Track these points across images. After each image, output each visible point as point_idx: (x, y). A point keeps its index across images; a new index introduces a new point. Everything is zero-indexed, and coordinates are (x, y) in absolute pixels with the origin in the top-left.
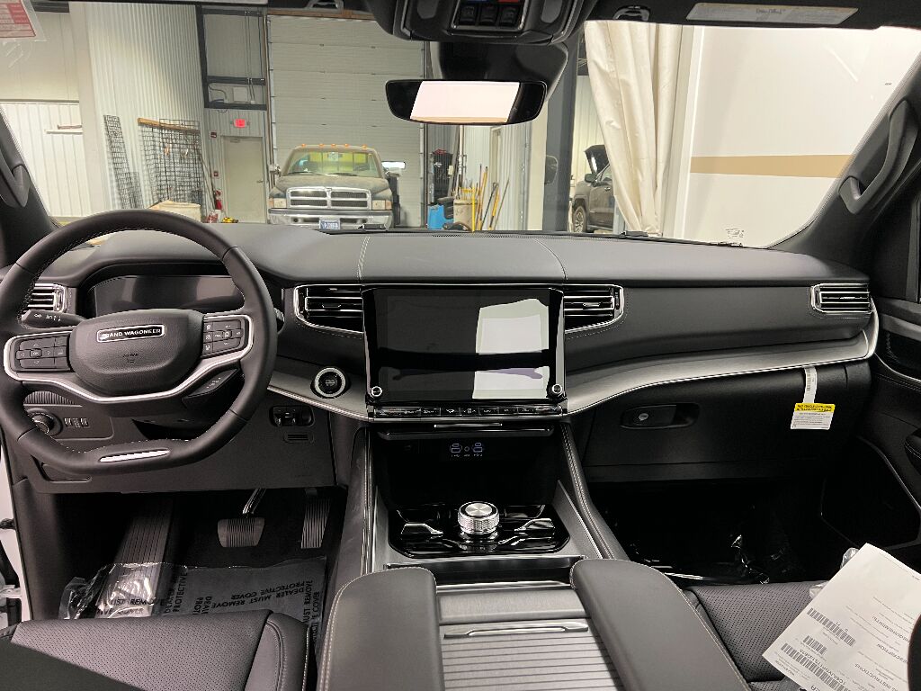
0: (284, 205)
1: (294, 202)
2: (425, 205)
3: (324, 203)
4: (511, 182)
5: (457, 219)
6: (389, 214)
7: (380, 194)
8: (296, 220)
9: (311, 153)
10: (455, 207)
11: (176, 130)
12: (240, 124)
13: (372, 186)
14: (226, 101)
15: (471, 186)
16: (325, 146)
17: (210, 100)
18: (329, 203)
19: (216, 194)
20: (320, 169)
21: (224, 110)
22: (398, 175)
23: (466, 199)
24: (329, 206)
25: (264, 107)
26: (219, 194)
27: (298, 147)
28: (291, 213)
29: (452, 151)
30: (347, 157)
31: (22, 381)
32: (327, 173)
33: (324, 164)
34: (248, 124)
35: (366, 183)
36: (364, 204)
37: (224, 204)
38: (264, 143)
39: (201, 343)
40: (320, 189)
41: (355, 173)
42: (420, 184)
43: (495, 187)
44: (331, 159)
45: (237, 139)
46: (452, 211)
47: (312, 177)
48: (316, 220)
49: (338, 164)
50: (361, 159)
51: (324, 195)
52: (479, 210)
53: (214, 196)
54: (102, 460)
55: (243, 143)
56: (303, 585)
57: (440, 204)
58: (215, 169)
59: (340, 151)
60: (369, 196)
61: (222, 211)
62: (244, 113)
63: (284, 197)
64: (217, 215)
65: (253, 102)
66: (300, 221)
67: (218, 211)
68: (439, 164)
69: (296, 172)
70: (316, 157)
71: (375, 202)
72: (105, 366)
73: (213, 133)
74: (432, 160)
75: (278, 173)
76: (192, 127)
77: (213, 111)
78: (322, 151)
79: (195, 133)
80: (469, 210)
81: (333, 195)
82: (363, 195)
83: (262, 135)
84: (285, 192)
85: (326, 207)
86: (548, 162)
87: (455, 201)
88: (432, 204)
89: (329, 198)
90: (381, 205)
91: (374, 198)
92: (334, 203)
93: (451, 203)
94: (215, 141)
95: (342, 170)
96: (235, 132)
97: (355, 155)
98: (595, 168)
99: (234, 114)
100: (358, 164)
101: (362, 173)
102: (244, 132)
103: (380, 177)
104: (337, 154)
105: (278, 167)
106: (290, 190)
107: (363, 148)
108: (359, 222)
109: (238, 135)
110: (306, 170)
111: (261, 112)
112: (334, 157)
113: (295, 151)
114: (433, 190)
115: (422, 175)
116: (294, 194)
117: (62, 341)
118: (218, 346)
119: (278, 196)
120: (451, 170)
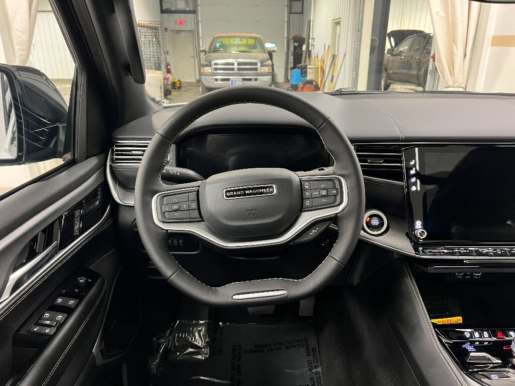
0: (210, 71)
1: (216, 69)
2: (286, 69)
3: (233, 69)
4: (347, 55)
5: (309, 77)
6: (270, 75)
7: (265, 63)
8: (216, 80)
9: (223, 39)
10: (308, 70)
11: (144, 27)
12: (181, 23)
13: (261, 58)
14: (172, 9)
15: (317, 57)
16: (233, 34)
17: (164, 9)
18: (236, 69)
19: (168, 65)
20: (228, 48)
21: (171, 14)
22: (274, 51)
23: (314, 65)
24: (236, 71)
25: (194, 12)
26: (169, 65)
27: (216, 36)
28: (214, 76)
29: (305, 36)
30: (244, 41)
31: (167, 230)
32: (234, 51)
33: (231, 46)
34: (185, 22)
35: (257, 56)
36: (256, 69)
37: (173, 71)
38: (194, 33)
39: (302, 199)
40: (231, 61)
41: (250, 50)
42: (284, 56)
43: (334, 57)
44: (236, 42)
45: (178, 32)
46: (306, 72)
47: (225, 54)
48: (228, 80)
49: (239, 46)
50: (251, 42)
51: (233, 64)
52: (323, 72)
53: (167, 66)
54: (234, 297)
55: (183, 34)
56: (302, 341)
57: (298, 68)
58: (167, 50)
59: (241, 38)
60: (259, 64)
61: (172, 75)
62: (183, 16)
63: (210, 66)
64: (168, 77)
65: (188, 9)
66: (219, 80)
67: (169, 75)
68: (296, 44)
69: (216, 50)
70: (226, 41)
71: (263, 68)
72: (232, 219)
73: (166, 29)
74: (292, 41)
75: (205, 51)
76: (154, 25)
77: (165, 15)
78: (230, 37)
79: (156, 29)
80: (317, 72)
81: (239, 64)
82: (256, 64)
83: (193, 29)
84: (210, 63)
85: (234, 72)
86: (373, 41)
87: (308, 67)
88: (292, 69)
89: (236, 66)
90: (266, 69)
91: (262, 66)
92: (239, 69)
93: (306, 67)
94: (167, 33)
95: (242, 49)
96: (178, 27)
97: (249, 39)
98: (393, 44)
99: (177, 16)
100: (250, 45)
101: (253, 51)
102: (183, 27)
103: (265, 52)
104: (239, 39)
105: (205, 48)
106: (213, 62)
107: (254, 35)
108: (253, 80)
109: (180, 29)
110: (221, 49)
111: (192, 15)
112: (237, 41)
113: (215, 38)
114: (292, 60)
115: (285, 51)
116: (216, 64)
117: (193, 196)
118: (316, 202)
119: (207, 66)
120: (304, 47)
